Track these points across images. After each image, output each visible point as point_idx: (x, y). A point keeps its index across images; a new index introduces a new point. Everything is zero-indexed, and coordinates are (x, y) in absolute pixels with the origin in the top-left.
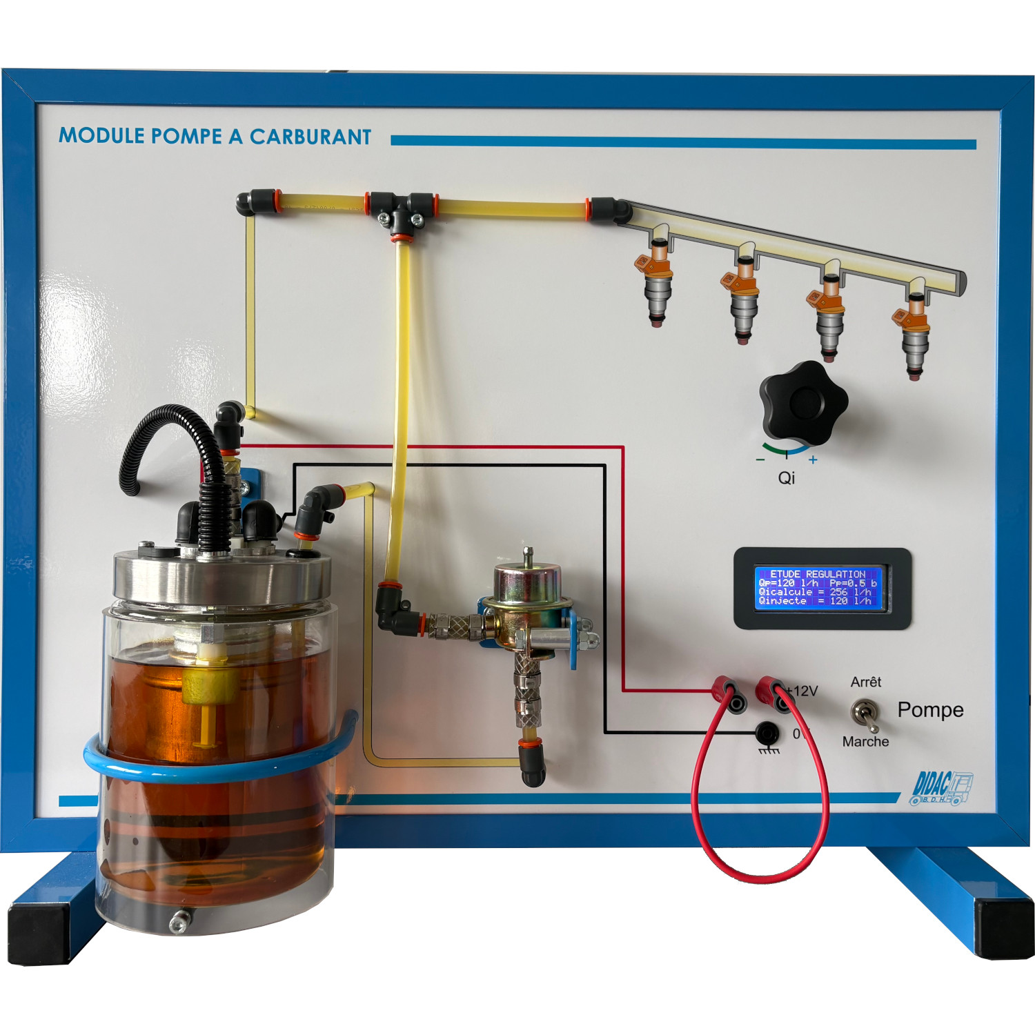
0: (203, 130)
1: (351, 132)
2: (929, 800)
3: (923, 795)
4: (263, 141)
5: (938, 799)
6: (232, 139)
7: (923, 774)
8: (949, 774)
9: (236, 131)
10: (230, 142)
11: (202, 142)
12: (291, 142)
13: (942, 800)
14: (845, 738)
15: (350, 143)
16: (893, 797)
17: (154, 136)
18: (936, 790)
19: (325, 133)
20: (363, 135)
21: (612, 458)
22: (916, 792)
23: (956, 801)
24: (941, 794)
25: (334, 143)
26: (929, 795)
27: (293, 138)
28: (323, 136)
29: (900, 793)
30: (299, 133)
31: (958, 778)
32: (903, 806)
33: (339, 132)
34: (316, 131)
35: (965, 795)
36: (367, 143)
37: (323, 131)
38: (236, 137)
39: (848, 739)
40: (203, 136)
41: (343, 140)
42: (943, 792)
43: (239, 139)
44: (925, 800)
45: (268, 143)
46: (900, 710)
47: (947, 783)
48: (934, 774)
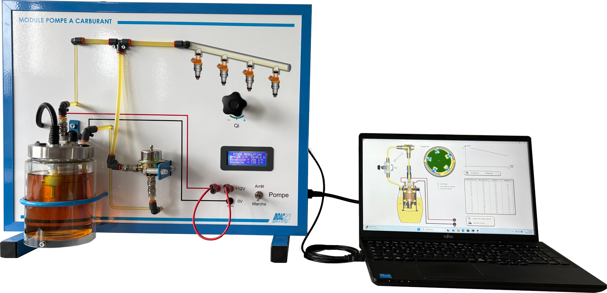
0: (61, 19)
1: (106, 20)
2: (278, 222)
3: (276, 220)
4: (79, 22)
5: (280, 222)
6: (70, 22)
7: (276, 214)
8: (284, 214)
9: (71, 19)
10: (70, 23)
11: (61, 22)
12: (88, 23)
13: (282, 222)
14: (253, 203)
15: (105, 23)
16: (267, 221)
17: (47, 20)
18: (280, 219)
19: (98, 20)
20: (109, 21)
21: (184, 119)
22: (274, 219)
23: (286, 222)
24: (282, 220)
25: (101, 23)
26: (278, 220)
27: (88, 22)
28: (97, 21)
29: (269, 220)
30: (90, 20)
31: (286, 215)
32: (270, 223)
33: (102, 20)
34: (95, 19)
35: (289, 220)
36: (110, 23)
37: (97, 19)
38: (71, 21)
39: (254, 203)
40: (61, 21)
41: (103, 22)
42: (282, 219)
43: (72, 22)
44: (277, 222)
45: (81, 23)
46: (270, 195)
47: (283, 217)
48: (280, 214)
